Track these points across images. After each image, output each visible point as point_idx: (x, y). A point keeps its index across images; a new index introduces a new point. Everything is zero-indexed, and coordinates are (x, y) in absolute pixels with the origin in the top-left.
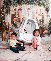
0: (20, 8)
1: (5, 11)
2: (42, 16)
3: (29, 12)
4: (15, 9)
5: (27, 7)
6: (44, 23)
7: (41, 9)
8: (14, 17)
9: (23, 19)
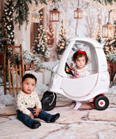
0: (54, 7)
1: (15, 15)
3: (78, 18)
4: (42, 10)
5: (73, 5)
7: (111, 11)
8: (39, 33)
9: (62, 36)
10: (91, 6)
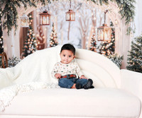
0: (44, 10)
1: (3, 20)
2: (110, 32)
3: (70, 20)
4: (31, 14)
5: (64, 6)
6: (116, 52)
7: (107, 11)
8: (29, 38)
9: (53, 41)
10: (85, 7)
